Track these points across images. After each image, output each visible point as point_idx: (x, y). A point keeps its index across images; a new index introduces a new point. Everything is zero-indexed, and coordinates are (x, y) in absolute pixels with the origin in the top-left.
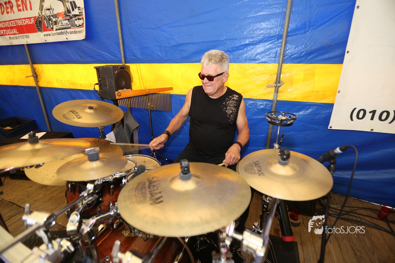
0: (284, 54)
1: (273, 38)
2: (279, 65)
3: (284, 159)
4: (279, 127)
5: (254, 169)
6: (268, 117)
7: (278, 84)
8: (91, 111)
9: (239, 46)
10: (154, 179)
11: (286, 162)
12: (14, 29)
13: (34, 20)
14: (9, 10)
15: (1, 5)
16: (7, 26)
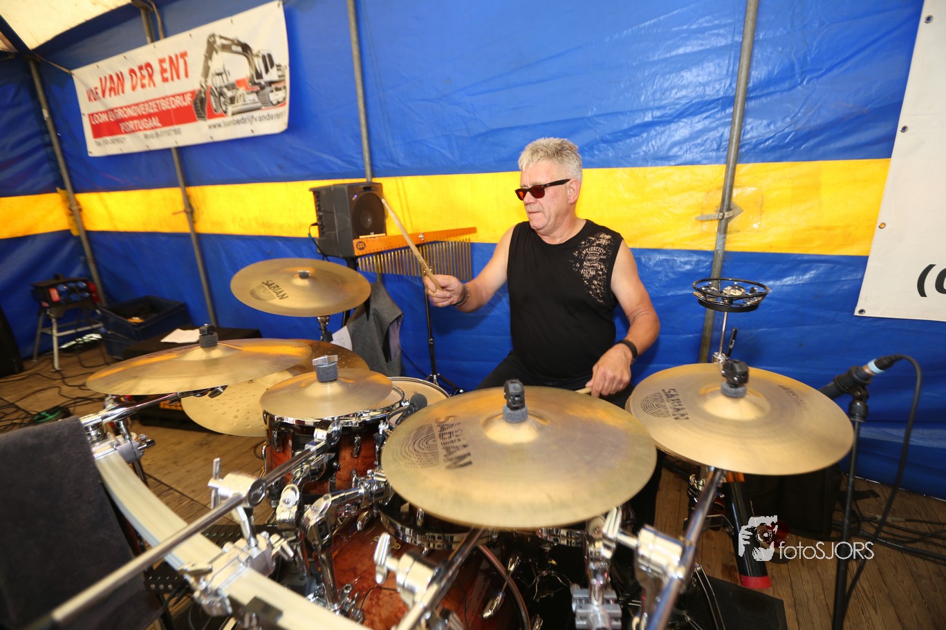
0: (739, 140)
1: (712, 106)
2: (728, 167)
3: (735, 385)
4: (726, 313)
5: (664, 407)
6: (699, 290)
7: (726, 213)
8: (305, 282)
9: (630, 129)
10: (451, 421)
11: (740, 389)
12: (153, 118)
13: (192, 97)
14: (146, 81)
15: (132, 71)
16: (140, 113)
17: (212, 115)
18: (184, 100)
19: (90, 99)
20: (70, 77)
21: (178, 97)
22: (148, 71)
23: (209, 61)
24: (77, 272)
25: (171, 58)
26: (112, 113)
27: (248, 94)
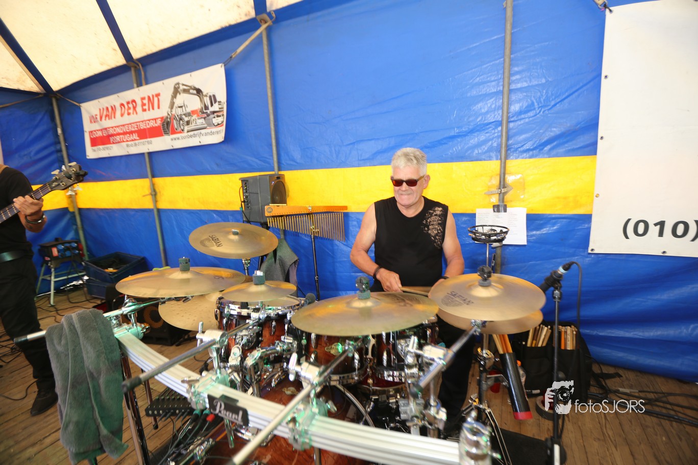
0: (507, 146)
1: (490, 126)
2: (501, 162)
4: (488, 244)
7: (503, 190)
11: (488, 282)
12: (134, 134)
13: (161, 121)
14: (131, 111)
15: (122, 105)
16: (125, 131)
17: (174, 132)
18: (156, 123)
19: (91, 122)
20: (79, 108)
21: (152, 121)
22: (133, 105)
23: (175, 99)
24: (70, 236)
25: (149, 97)
26: (105, 131)
27: (199, 119)
